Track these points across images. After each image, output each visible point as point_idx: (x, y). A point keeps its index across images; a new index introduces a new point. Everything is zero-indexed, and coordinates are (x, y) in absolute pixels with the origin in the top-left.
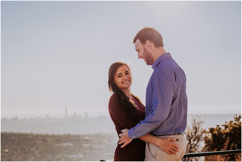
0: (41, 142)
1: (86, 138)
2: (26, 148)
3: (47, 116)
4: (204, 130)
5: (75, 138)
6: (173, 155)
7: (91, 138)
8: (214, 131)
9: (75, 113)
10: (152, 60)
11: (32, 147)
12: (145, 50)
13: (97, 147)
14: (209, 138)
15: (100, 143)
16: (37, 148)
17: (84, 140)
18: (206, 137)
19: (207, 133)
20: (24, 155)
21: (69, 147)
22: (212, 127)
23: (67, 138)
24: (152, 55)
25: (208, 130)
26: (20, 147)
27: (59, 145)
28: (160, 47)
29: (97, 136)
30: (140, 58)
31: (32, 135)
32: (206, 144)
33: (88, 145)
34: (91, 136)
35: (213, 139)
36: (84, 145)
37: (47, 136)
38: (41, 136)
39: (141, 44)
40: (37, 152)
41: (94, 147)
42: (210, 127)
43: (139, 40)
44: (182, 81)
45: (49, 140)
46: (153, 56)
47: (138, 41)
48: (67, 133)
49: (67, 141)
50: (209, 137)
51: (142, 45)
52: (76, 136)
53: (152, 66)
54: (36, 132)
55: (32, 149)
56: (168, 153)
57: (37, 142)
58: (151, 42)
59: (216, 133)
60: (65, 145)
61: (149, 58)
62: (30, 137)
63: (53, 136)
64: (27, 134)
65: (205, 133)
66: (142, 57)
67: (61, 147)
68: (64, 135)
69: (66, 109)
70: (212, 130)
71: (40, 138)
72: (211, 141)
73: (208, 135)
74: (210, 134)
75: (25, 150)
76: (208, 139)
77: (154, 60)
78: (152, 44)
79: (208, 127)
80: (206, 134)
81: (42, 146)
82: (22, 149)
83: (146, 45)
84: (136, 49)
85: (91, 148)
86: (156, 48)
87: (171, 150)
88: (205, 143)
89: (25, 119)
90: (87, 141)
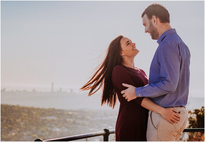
0: (26, 114)
1: (70, 113)
2: (12, 119)
3: (34, 90)
4: (190, 111)
5: (59, 113)
6: (174, 124)
7: (75, 113)
8: (199, 112)
9: (61, 89)
10: (157, 35)
11: (18, 118)
12: (151, 25)
13: (80, 122)
14: (194, 119)
15: (83, 118)
16: (22, 120)
17: (68, 115)
18: (191, 118)
19: (191, 113)
20: (10, 126)
21: (53, 120)
22: (197, 108)
23: (52, 112)
24: (157, 29)
25: (193, 111)
26: (6, 118)
27: (44, 118)
28: (166, 23)
29: (81, 111)
30: (146, 32)
31: (18, 106)
32: (190, 125)
33: (71, 120)
34: (75, 112)
35: (198, 120)
36: (68, 120)
37: (33, 109)
38: (27, 108)
39: (147, 19)
40: (22, 123)
41: (77, 122)
42: (194, 109)
43: (146, 14)
44: (186, 56)
45: (34, 113)
46: (158, 31)
47: (145, 16)
48: (52, 107)
49: (51, 115)
50: (193, 117)
51: (149, 19)
52: (60, 110)
53: (157, 41)
54: (22, 104)
55: (17, 120)
56: (170, 122)
57: (23, 114)
58: (156, 17)
59: (200, 114)
60: (49, 118)
61: (154, 32)
62: (16, 109)
63: (38, 109)
64: (13, 106)
65: (190, 113)
66: (148, 32)
67: (46, 120)
68: (49, 109)
69: (53, 84)
70: (197, 111)
71: (26, 110)
72: (196, 122)
73: (193, 116)
74: (195, 115)
75: (10, 120)
76: (192, 120)
77: (159, 35)
78: (158, 20)
79: (193, 108)
80: (191, 115)
81: (27, 118)
82: (7, 120)
83: (153, 20)
84: (143, 23)
85: (74, 122)
86: (161, 23)
87: (173, 119)
88: (190, 123)
89: (13, 91)
90: (71, 116)
